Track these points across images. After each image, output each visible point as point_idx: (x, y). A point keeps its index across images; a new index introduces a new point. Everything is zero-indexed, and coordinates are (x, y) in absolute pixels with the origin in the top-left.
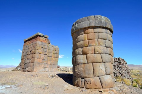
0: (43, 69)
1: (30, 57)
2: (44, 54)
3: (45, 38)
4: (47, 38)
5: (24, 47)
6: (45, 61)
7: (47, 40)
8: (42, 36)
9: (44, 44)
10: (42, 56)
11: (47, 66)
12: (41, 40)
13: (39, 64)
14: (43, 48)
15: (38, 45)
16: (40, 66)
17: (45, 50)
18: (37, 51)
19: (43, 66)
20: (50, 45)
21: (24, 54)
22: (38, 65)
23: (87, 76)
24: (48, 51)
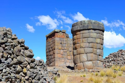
0: (64, 63)
1: (51, 53)
2: (63, 49)
3: (63, 33)
4: (65, 33)
5: (47, 43)
6: (65, 56)
7: (65, 35)
8: (59, 32)
9: (62, 39)
10: (62, 51)
11: (67, 61)
12: (59, 36)
13: (59, 58)
14: (61, 43)
15: (56, 42)
16: (61, 61)
17: (64, 45)
18: (56, 47)
19: (63, 61)
20: (69, 39)
21: (48, 51)
22: (58, 60)
23: (77, 62)
24: (66, 46)
